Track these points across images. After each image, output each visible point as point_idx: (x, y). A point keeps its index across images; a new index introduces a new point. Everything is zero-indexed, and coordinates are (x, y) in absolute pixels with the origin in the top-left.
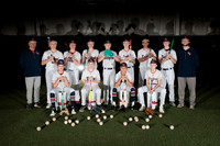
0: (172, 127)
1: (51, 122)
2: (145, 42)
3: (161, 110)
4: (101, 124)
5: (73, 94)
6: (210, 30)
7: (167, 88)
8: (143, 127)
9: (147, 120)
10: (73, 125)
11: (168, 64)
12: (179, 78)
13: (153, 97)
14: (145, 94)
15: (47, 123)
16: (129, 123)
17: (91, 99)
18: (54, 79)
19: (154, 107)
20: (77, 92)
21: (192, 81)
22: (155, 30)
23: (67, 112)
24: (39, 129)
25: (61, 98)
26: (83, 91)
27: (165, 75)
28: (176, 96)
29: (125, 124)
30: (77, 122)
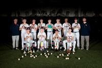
0: (79, 59)
1: (24, 56)
2: (66, 20)
3: (74, 50)
4: (47, 57)
5: (34, 43)
6: (94, 14)
7: (76, 40)
8: (66, 59)
9: (68, 55)
10: (34, 57)
12: (82, 36)
13: (70, 45)
14: (66, 43)
15: (23, 57)
16: (60, 56)
17: (42, 45)
19: (70, 49)
20: (36, 43)
24: (19, 59)
26: (39, 42)
28: (80, 44)
29: (58, 57)
30: (36, 56)
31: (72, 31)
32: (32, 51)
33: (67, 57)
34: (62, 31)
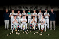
1: (12, 33)
4: (27, 34)
5: (19, 25)
8: (40, 35)
9: (41, 33)
10: (18, 34)
11: (47, 17)
12: (50, 21)
13: (43, 26)
15: (11, 33)
16: (35, 34)
18: (13, 21)
19: (43, 29)
21: (54, 22)
22: (43, 9)
23: (17, 30)
24: (8, 35)
25: (15, 26)
27: (46, 20)
29: (34, 34)
30: (20, 33)
31: (44, 18)
33: (41, 34)
34: (37, 18)
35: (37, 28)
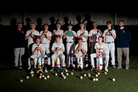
3: (106, 70)
5: (46, 59)
15: (28, 77)
20: (49, 59)
22: (101, 22)
24: (22, 81)
30: (48, 77)
32: (44, 70)
33: (96, 78)
35: (87, 65)
